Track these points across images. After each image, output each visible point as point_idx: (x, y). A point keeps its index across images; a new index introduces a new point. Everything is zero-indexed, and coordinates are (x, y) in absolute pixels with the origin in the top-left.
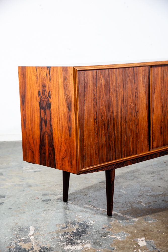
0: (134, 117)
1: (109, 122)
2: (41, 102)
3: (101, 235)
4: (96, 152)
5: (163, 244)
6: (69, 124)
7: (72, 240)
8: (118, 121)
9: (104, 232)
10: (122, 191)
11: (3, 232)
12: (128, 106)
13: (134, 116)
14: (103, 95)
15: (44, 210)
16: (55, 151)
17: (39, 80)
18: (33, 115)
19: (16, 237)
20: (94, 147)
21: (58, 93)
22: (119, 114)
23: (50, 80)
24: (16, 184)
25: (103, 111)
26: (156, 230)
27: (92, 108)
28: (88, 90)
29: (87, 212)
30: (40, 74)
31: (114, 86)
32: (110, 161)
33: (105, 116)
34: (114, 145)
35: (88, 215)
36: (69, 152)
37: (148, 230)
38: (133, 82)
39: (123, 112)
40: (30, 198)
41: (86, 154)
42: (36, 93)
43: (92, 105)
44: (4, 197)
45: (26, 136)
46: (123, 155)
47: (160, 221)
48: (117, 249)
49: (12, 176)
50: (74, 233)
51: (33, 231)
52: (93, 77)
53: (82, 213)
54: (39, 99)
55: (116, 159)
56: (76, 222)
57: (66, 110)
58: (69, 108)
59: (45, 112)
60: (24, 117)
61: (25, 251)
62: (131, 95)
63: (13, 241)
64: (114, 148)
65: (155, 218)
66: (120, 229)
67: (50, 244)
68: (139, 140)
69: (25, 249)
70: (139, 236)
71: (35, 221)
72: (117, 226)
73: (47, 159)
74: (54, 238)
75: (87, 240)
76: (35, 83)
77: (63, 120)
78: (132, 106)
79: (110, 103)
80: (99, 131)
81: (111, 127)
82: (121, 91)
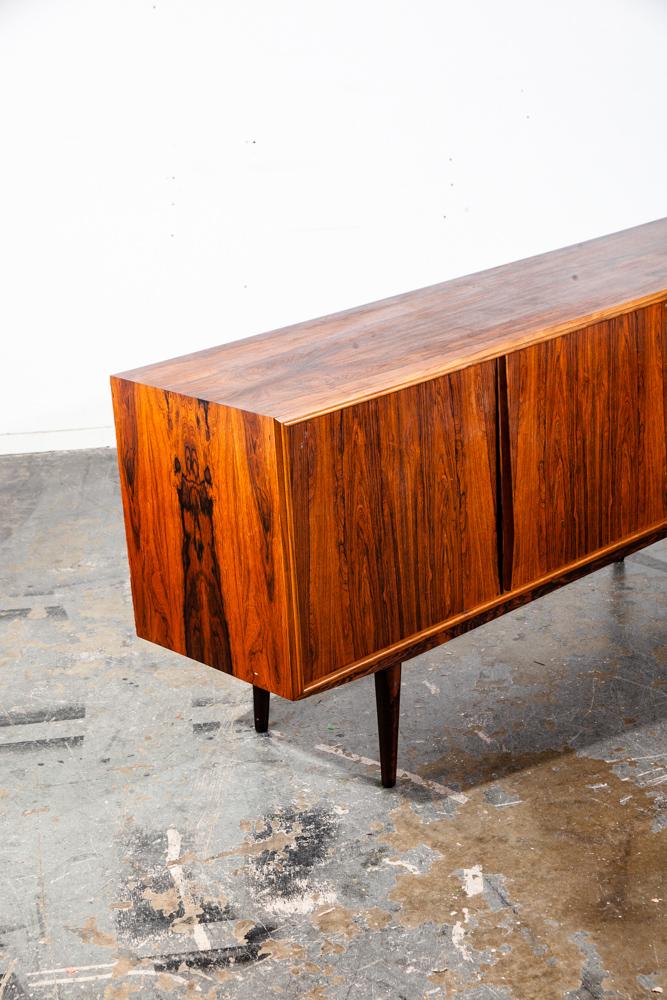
0: (453, 510)
1: (380, 544)
2: (184, 491)
3: (363, 859)
4: (346, 632)
5: (528, 888)
6: (267, 569)
7: (286, 879)
8: (407, 532)
9: (372, 847)
10: (428, 685)
11: (95, 852)
12: (436, 485)
13: (455, 509)
14: (362, 472)
15: (204, 768)
16: (230, 631)
17: (175, 429)
18: (162, 521)
19: (131, 870)
20: (338, 620)
21: (234, 479)
22: (410, 514)
23: (208, 438)
24: (110, 658)
25: (361, 517)
26: (513, 838)
27: (332, 516)
28: (319, 469)
29: (323, 772)
30: (177, 413)
31: (393, 441)
32: (386, 645)
33: (370, 529)
34: (396, 602)
35: (330, 784)
36: (270, 640)
37: (493, 837)
38: (450, 415)
39: (420, 506)
40: (157, 719)
41: (317, 645)
42: (167, 464)
43: (331, 508)
44: (80, 714)
45: (143, 572)
46: (424, 623)
47: (527, 802)
48: (405, 910)
49: (93, 620)
50: (291, 852)
51: (178, 848)
52: (332, 430)
53: (308, 779)
54: (176, 479)
55: (402, 637)
56: (296, 811)
57: (257, 529)
58: (266, 525)
59: (197, 520)
60: (136, 520)
61: (163, 918)
62: (444, 453)
63: (127, 883)
64: (396, 611)
65: (514, 790)
66: (415, 836)
67: (228, 895)
68: (470, 572)
69: (160, 912)
70: (466, 859)
71: (181, 809)
72: (408, 824)
73: (207, 645)
74: (235, 874)
75: (328, 878)
76: (165, 433)
77: (249, 552)
78: (448, 480)
79: (382, 489)
80: (353, 573)
81: (388, 553)
82: (415, 449)
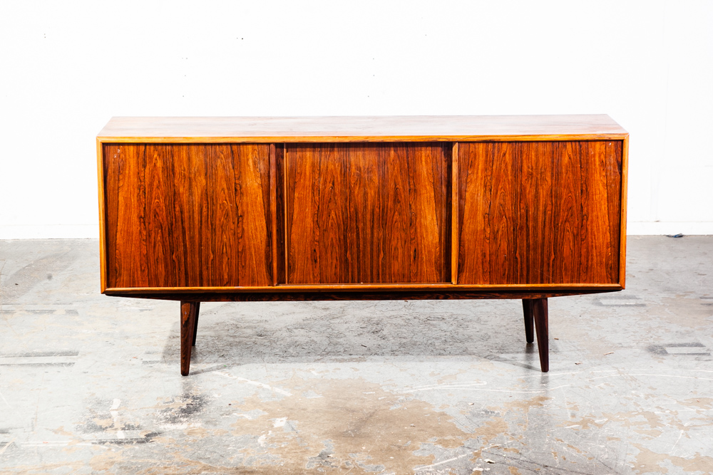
0: (232, 224)
1: (171, 226)
4: (143, 268)
8: (194, 226)
12: (218, 205)
13: (234, 223)
14: (159, 182)
20: (137, 259)
22: (196, 216)
25: (158, 207)
27: (136, 200)
28: (127, 172)
31: (184, 170)
33: (165, 215)
34: (183, 263)
38: (231, 167)
39: (205, 214)
41: (121, 268)
43: (136, 195)
46: (205, 282)
62: (225, 188)
64: (183, 268)
68: (245, 264)
78: (229, 206)
79: (174, 195)
80: (150, 236)
81: (178, 233)
82: (202, 180)
